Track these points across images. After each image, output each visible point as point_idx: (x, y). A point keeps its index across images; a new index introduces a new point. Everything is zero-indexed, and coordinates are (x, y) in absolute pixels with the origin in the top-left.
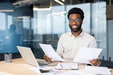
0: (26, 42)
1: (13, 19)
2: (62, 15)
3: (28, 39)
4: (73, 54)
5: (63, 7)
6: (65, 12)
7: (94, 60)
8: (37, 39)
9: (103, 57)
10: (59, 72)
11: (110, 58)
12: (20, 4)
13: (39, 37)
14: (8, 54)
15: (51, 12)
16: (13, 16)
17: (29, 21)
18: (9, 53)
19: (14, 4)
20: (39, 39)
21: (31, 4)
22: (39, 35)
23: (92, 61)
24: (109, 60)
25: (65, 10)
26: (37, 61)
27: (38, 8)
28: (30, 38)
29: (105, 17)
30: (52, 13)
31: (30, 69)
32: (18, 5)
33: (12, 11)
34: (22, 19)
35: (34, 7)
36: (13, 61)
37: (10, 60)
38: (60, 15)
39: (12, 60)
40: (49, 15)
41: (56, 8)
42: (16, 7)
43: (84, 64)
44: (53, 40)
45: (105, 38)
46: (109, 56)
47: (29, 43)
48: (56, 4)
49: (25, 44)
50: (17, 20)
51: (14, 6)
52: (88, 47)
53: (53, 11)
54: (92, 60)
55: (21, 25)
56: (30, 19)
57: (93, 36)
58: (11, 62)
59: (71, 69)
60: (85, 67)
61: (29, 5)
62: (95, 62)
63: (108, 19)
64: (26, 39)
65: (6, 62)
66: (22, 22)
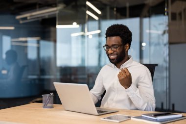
2: (91, 37)
6: (99, 31)
9: (162, 104)
11: (173, 105)
12: (29, 18)
16: (12, 38)
17: (35, 45)
19: (18, 17)
24: (171, 108)
25: (100, 28)
32: (25, 18)
33: (12, 28)
34: (26, 42)
42: (21, 22)
46: (172, 102)
51: (18, 21)
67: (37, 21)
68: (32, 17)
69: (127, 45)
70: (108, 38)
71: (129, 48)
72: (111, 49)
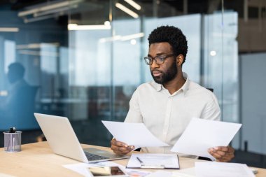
0: (48, 105)
1: (17, 50)
2: (134, 42)
3: (53, 97)
4: (165, 133)
5: (137, 23)
6: (141, 35)
7: (221, 149)
8: (72, 97)
10: (135, 174)
11: (246, 144)
12: (36, 15)
13: (78, 93)
14: (12, 131)
15: (110, 33)
17: (54, 54)
18: (14, 128)
19: (22, 14)
20: (78, 97)
21: (62, 14)
22: (78, 89)
23: (216, 151)
24: (243, 148)
25: (142, 30)
26: (84, 149)
27: (79, 24)
28: (57, 94)
29: (235, 47)
30: (111, 35)
31: (66, 166)
32: (31, 16)
33: (15, 30)
34: (38, 50)
35: (70, 21)
36: (25, 149)
37: (17, 147)
38: (129, 41)
39: (23, 146)
40: (103, 41)
41: (121, 24)
42: (26, 21)
43: (191, 157)
44: (114, 101)
45: (235, 97)
46: (244, 139)
47: (54, 107)
48: (121, 15)
49: (46, 108)
50: (26, 52)
51: (21, 19)
52: (201, 117)
53: (114, 33)
54: (217, 149)
55: (35, 63)
56: (58, 51)
57: (212, 90)
58: (20, 150)
59: (163, 167)
60: (194, 163)
61: (56, 16)
62: (222, 153)
63: (241, 52)
64: (48, 97)
65: (8, 150)
66: (39, 57)
67: (52, 19)
68: (40, 14)
69: (181, 57)
70: (152, 45)
71: (184, 62)
72: (156, 62)
